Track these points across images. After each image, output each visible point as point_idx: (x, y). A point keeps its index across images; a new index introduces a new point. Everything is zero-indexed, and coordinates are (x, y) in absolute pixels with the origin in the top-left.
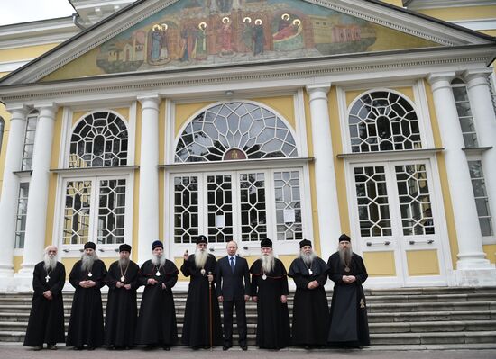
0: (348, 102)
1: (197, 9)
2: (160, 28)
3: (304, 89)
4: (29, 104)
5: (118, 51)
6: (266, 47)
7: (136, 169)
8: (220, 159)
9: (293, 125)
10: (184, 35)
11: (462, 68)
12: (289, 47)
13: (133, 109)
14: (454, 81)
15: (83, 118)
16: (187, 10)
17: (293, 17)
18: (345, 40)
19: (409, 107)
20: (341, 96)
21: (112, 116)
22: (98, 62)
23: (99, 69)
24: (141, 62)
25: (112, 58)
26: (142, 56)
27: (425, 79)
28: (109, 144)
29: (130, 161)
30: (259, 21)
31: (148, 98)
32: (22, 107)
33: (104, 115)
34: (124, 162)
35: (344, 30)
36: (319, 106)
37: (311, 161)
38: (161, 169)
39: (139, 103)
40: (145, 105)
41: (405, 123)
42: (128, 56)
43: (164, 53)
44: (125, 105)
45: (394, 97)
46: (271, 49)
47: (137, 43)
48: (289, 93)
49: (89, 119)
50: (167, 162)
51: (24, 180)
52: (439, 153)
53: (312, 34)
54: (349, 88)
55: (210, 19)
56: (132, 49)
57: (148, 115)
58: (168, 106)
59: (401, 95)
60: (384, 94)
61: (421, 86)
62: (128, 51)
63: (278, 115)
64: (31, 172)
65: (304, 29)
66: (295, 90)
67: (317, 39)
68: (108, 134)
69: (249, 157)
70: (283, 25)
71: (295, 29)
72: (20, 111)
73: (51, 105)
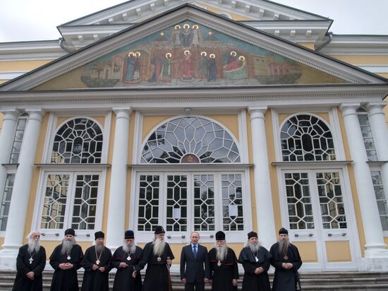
0: (280, 121)
1: (164, 42)
2: (134, 55)
3: (246, 109)
4: (21, 107)
5: (100, 70)
6: (218, 75)
7: (109, 167)
8: (178, 162)
9: (238, 138)
10: (153, 62)
11: (365, 100)
12: (236, 76)
13: (108, 118)
14: (360, 109)
15: (66, 122)
16: (156, 42)
17: (239, 54)
18: (279, 74)
19: (326, 128)
20: (274, 117)
21: (90, 122)
22: (82, 77)
23: (82, 83)
24: (118, 80)
25: (94, 76)
26: (119, 75)
27: (338, 107)
28: (86, 145)
29: (104, 160)
30: (213, 55)
31: (122, 109)
32: (14, 110)
33: (83, 120)
34: (98, 161)
35: (278, 67)
36: (257, 124)
37: (251, 167)
38: (130, 168)
39: (114, 113)
40: (119, 115)
41: (323, 140)
42: (107, 75)
43: (137, 75)
44: (102, 114)
45: (314, 120)
46: (222, 77)
47: (115, 65)
48: (235, 112)
49: (71, 123)
50: (134, 162)
51: (10, 172)
52: (349, 164)
53: (253, 68)
54: (281, 111)
55: (175, 51)
56: (111, 70)
57: (121, 124)
58: (138, 117)
59: (320, 118)
60: (308, 117)
61: (335, 112)
62: (107, 71)
63: (225, 128)
64: (18, 165)
65: (248, 64)
66: (240, 110)
67: (257, 72)
68: (86, 136)
69: (202, 161)
70: (231, 60)
71: (240, 64)
72: (12, 113)
73: (40, 110)
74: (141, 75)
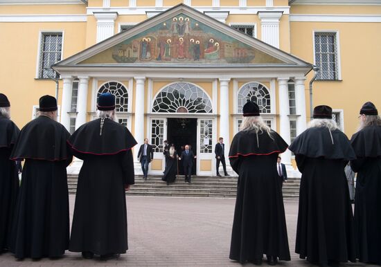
0: (239, 87)
1: (167, 31)
2: (147, 40)
3: (218, 80)
4: (75, 75)
5: (124, 51)
6: (201, 56)
7: (133, 115)
8: (175, 112)
9: (211, 97)
10: (159, 45)
11: (292, 75)
12: (212, 57)
13: (131, 83)
14: (290, 81)
15: (103, 84)
16: (161, 31)
17: (215, 41)
18: (240, 56)
19: (267, 92)
20: (235, 84)
21: (119, 85)
22: (113, 55)
23: (113, 59)
24: (137, 58)
25: (121, 54)
26: (137, 55)
27: (276, 79)
28: (118, 100)
29: (130, 110)
30: (198, 42)
31: (140, 78)
32: (70, 77)
33: (115, 84)
34: (126, 110)
35: (240, 51)
36: (224, 90)
37: (218, 116)
38: (146, 115)
39: (134, 81)
40: (138, 82)
41: (264, 100)
42: (129, 54)
43: (148, 55)
45: (260, 87)
46: (203, 58)
47: (134, 47)
48: (210, 81)
49: (107, 85)
50: (148, 112)
51: (73, 117)
52: (278, 116)
53: (224, 51)
54: (240, 81)
55: (173, 38)
56: (131, 50)
57: (140, 87)
58: (150, 83)
59: (264, 86)
61: (274, 82)
62: (129, 51)
63: (204, 91)
64: (77, 113)
65: (220, 48)
66: (214, 79)
67: (226, 54)
68: (117, 94)
69: (190, 112)
70: (210, 45)
71: (216, 48)
72: (69, 79)
73: (87, 77)
74: (151, 54)
